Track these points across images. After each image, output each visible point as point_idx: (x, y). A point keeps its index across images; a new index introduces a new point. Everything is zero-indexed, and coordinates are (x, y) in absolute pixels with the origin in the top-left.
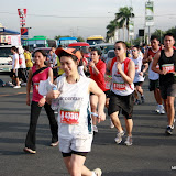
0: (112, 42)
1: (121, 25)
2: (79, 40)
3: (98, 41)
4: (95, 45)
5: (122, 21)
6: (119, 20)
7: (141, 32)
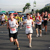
0: (24, 13)
1: (27, 8)
2: (15, 12)
3: (20, 12)
4: (20, 14)
5: (27, 7)
6: (26, 7)
7: (33, 10)
